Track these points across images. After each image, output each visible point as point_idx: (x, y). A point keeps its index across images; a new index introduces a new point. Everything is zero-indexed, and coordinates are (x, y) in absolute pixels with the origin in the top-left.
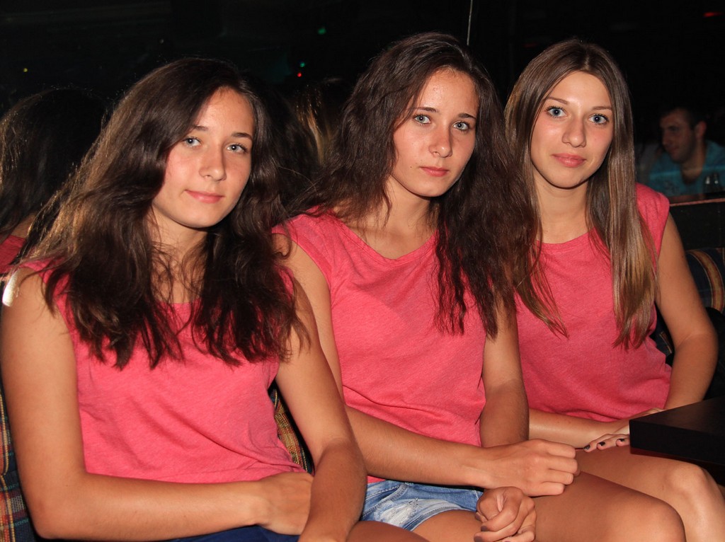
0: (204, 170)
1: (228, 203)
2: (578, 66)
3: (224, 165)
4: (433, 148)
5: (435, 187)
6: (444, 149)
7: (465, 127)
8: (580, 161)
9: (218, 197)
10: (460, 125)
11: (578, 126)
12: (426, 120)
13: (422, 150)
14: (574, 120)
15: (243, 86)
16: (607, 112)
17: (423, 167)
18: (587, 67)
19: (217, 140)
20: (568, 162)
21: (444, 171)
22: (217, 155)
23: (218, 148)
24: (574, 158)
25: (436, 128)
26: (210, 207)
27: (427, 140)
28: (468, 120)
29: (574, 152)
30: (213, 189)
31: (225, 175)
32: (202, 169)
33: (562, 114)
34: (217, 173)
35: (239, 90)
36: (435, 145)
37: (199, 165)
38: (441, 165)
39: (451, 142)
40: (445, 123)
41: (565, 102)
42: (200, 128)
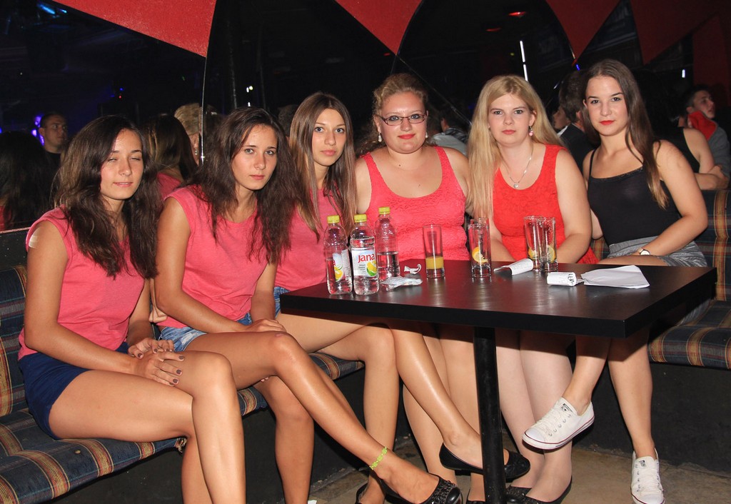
0: (121, 171)
1: (135, 185)
2: (326, 106)
3: (130, 167)
4: (256, 165)
5: (258, 185)
6: (262, 166)
7: (271, 153)
8: (334, 152)
9: (130, 183)
10: (269, 152)
11: (331, 136)
12: (251, 151)
13: (250, 167)
14: (329, 132)
15: (133, 126)
16: (343, 127)
17: (251, 175)
18: (331, 106)
19: (125, 156)
20: (328, 153)
21: (262, 176)
22: (126, 163)
23: (126, 160)
24: (330, 151)
25: (257, 155)
26: (127, 189)
27: (253, 161)
28: (272, 150)
29: (331, 148)
30: (127, 180)
31: (131, 172)
32: (120, 171)
33: (322, 130)
34: (128, 172)
35: (131, 129)
36: (257, 164)
37: (118, 170)
38: (261, 174)
39: (265, 161)
40: (261, 152)
41: (324, 124)
42: (115, 152)
